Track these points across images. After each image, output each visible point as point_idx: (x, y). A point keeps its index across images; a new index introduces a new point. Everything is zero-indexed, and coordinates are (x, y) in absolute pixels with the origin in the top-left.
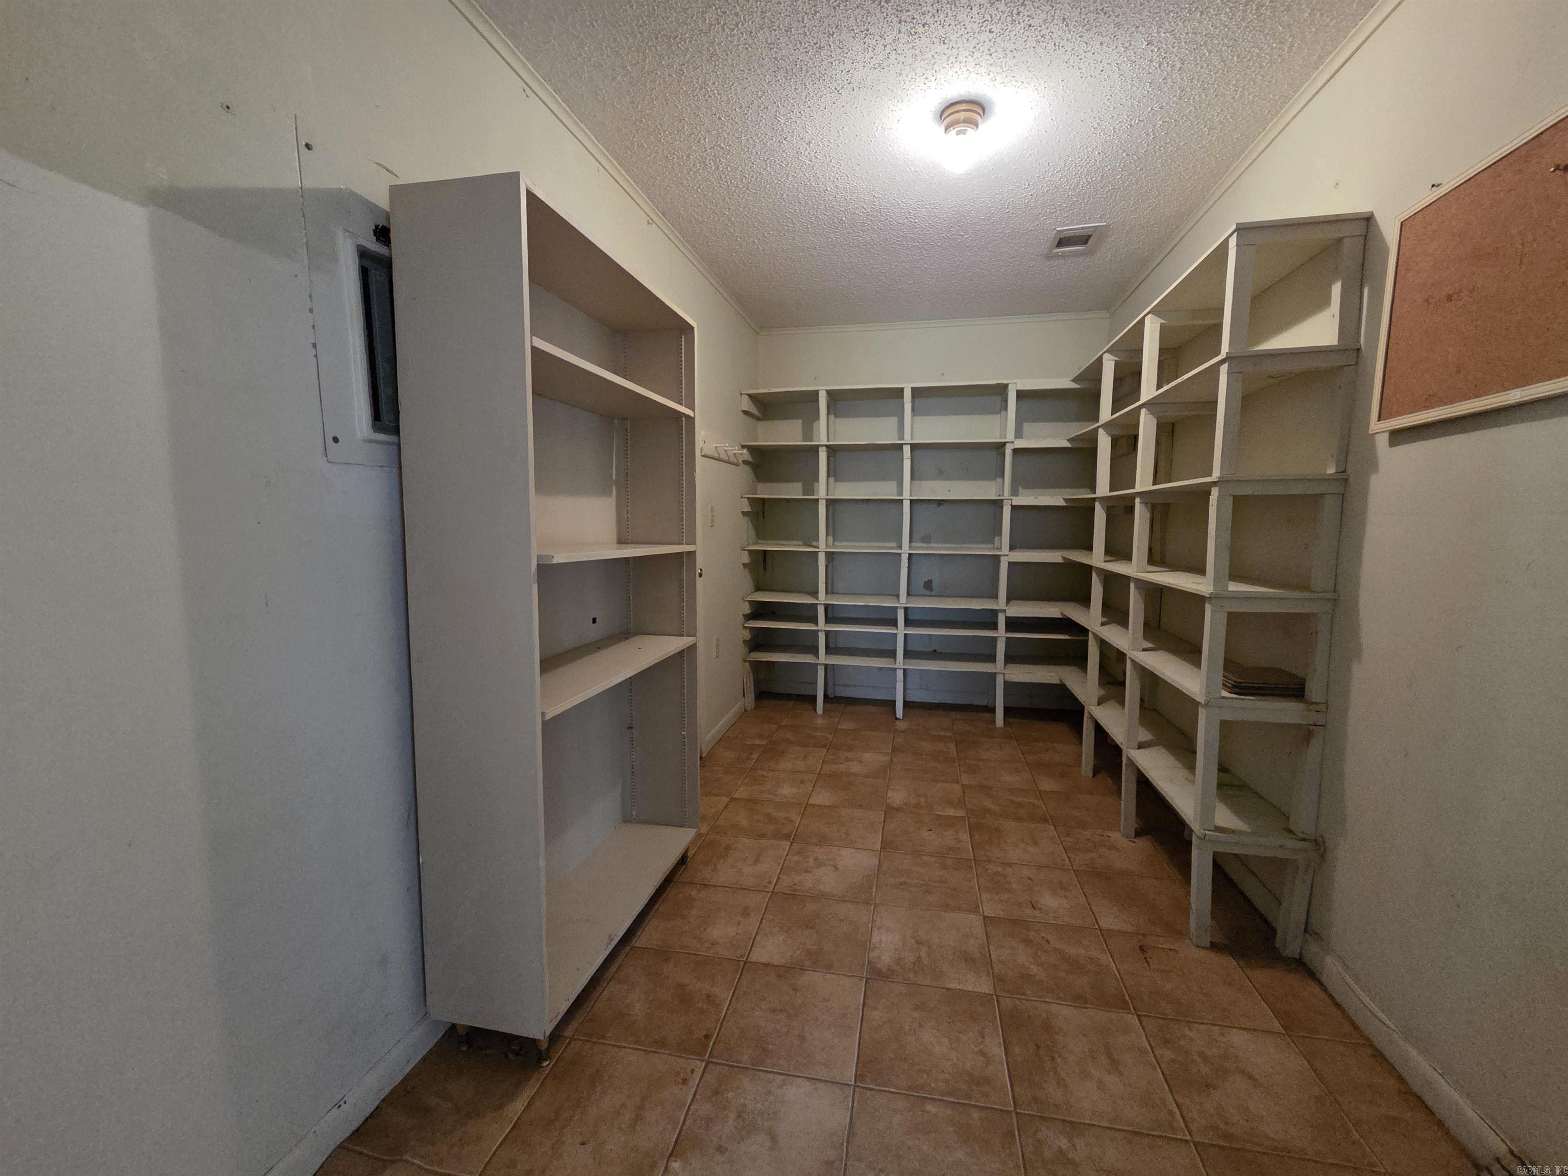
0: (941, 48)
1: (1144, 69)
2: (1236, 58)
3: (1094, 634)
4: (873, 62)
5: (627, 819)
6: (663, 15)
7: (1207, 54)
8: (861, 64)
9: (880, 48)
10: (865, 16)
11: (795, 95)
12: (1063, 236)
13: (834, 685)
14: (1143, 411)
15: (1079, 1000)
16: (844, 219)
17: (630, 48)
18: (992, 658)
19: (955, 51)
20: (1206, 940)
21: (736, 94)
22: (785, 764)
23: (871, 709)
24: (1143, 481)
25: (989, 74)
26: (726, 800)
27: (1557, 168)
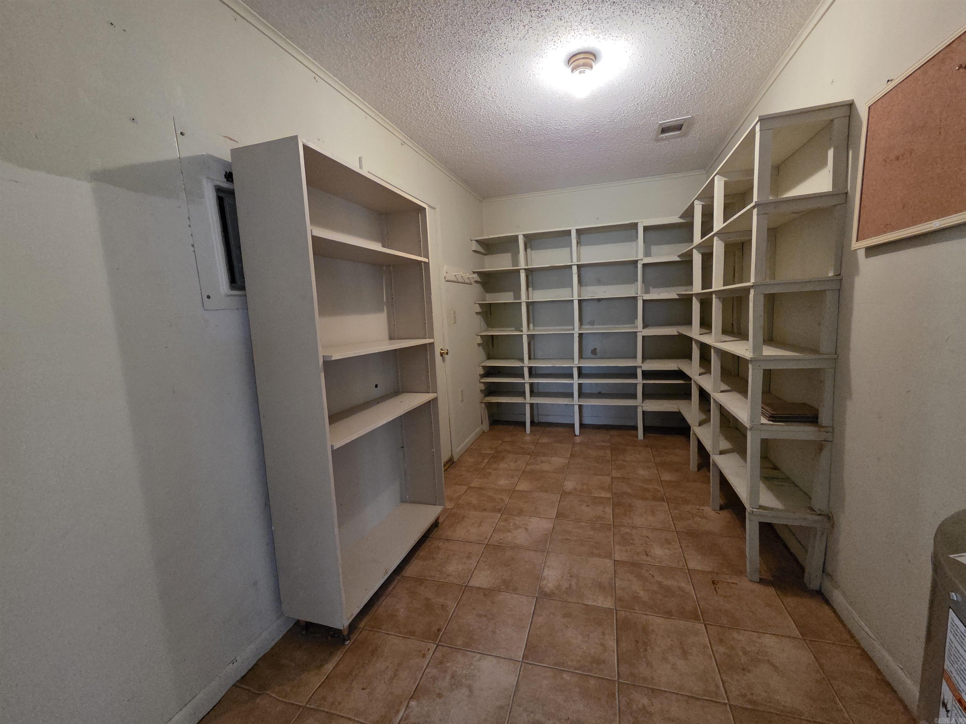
0: (560, 23)
1: (696, 19)
2: (758, 5)
3: (694, 381)
4: (519, 36)
5: (403, 501)
6: (387, 26)
7: (738, 4)
8: (512, 39)
9: (521, 28)
10: (508, 11)
11: (475, 61)
12: (663, 126)
13: (538, 415)
14: (715, 238)
15: (669, 614)
16: (520, 130)
17: (371, 47)
18: (634, 396)
19: (569, 24)
20: (757, 578)
21: (439, 65)
22: (503, 465)
23: (561, 429)
24: (717, 284)
25: (594, 35)
26: (465, 488)
27: (961, 67)
